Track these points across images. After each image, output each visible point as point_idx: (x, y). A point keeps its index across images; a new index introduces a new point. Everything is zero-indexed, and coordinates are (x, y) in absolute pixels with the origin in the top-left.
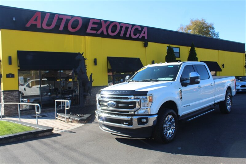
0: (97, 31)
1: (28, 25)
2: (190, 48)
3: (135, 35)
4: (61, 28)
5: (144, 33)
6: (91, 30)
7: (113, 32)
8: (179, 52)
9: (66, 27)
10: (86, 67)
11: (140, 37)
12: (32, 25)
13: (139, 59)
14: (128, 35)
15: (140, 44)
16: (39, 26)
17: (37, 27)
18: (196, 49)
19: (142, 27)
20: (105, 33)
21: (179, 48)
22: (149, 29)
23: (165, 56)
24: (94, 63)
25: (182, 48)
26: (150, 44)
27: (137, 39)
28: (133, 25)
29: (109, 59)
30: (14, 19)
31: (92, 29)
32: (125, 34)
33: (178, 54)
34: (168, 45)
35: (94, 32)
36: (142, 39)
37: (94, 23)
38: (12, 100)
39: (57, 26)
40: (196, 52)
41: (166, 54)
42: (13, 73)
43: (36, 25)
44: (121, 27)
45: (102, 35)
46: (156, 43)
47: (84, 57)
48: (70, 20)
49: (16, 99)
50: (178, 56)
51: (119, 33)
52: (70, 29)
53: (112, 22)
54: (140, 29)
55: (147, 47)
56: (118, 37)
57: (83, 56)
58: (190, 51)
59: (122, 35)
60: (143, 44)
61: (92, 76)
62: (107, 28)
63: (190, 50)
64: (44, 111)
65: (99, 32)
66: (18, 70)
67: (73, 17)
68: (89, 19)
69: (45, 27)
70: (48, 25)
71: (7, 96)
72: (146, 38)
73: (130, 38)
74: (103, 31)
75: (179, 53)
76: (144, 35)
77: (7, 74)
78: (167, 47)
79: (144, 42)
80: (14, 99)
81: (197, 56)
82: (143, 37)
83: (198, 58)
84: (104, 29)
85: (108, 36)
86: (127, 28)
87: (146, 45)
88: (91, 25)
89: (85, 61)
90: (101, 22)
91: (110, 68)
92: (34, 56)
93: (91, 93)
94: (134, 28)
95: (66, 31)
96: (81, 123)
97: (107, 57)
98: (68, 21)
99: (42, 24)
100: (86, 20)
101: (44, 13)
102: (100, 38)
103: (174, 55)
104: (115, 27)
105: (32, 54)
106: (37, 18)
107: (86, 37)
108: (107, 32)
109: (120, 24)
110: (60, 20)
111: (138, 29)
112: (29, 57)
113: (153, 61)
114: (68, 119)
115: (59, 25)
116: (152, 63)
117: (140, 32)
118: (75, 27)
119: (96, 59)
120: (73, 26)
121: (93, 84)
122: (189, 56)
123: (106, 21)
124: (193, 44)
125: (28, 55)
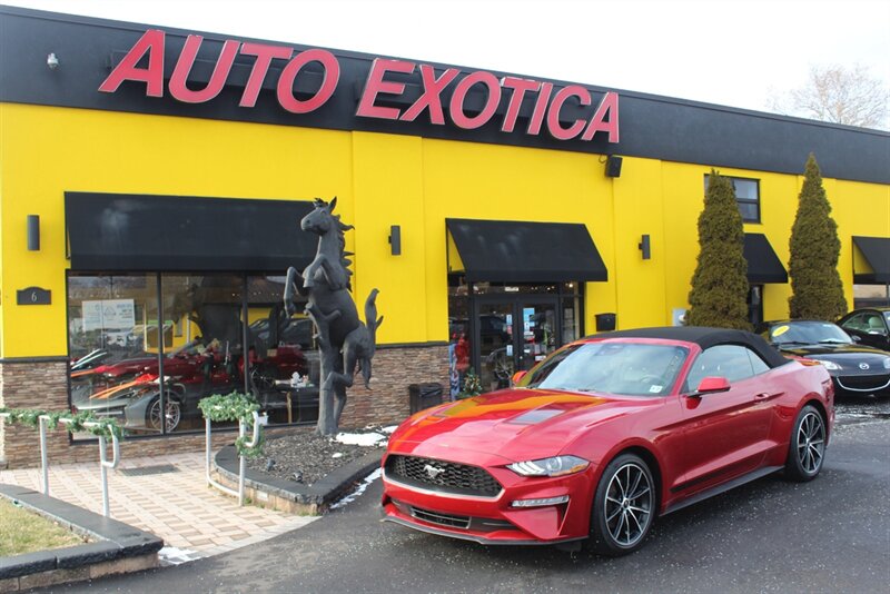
0: (404, 107)
1: (111, 85)
2: (799, 181)
3: (565, 125)
4: (249, 99)
5: (606, 119)
6: (377, 104)
7: (470, 114)
8: (755, 197)
9: (268, 94)
10: (349, 263)
11: (588, 136)
12: (126, 83)
13: (582, 228)
14: (534, 128)
15: (593, 163)
16: (156, 90)
17: (148, 94)
18: (827, 184)
19: (598, 92)
20: (437, 118)
21: (758, 181)
22: (626, 96)
23: (698, 215)
24: (389, 246)
25: (768, 180)
26: (628, 163)
27: (576, 145)
28: (558, 85)
29: (453, 226)
30: (52, 60)
31: (383, 100)
32: (523, 121)
33: (752, 207)
34: (708, 170)
35: (391, 114)
36: (599, 144)
37: (390, 76)
38: (39, 397)
39: (233, 91)
40: (829, 196)
41: (702, 207)
42: (46, 288)
43: (143, 85)
44: (507, 93)
45: (423, 127)
46: (656, 163)
47: (339, 216)
48: (286, 61)
49: (58, 392)
50: (754, 217)
51: (498, 118)
52: (286, 101)
53: (465, 72)
54: (587, 100)
55: (618, 176)
56: (491, 134)
57: (335, 213)
58: (801, 196)
59: (508, 125)
60: (603, 165)
61: (376, 303)
62: (446, 96)
63: (800, 191)
64: (173, 447)
65: (411, 115)
66: (67, 271)
67: (298, 49)
68: (367, 59)
69: (180, 93)
70: (195, 85)
71: (17, 380)
72: (614, 137)
73: (545, 141)
74: (427, 110)
75: (757, 203)
76: (604, 127)
77: (22, 288)
78: (706, 175)
79: (604, 158)
80: (50, 395)
81: (830, 215)
82: (601, 137)
83: (837, 223)
84: (430, 100)
85: (450, 132)
86: (531, 98)
87: (613, 171)
88: (374, 86)
89: (347, 235)
90: (417, 71)
91: (457, 266)
92: (132, 214)
93: (373, 373)
94: (562, 96)
95: (269, 111)
96: (304, 514)
97: (447, 220)
98: (278, 65)
99: (166, 82)
100: (356, 64)
101: (176, 37)
102: (417, 140)
103: (735, 210)
104: (479, 91)
105: (124, 205)
106: (146, 58)
107: (354, 132)
108: (446, 111)
109: (500, 79)
110: (244, 63)
111: (578, 102)
112: (114, 220)
113: (643, 236)
114: (252, 491)
115: (241, 84)
116: (640, 247)
117: (587, 113)
118: (308, 91)
119: (398, 227)
120: (300, 90)
121: (383, 336)
122: (797, 217)
123: (439, 68)
124: (814, 163)
125: (107, 211)
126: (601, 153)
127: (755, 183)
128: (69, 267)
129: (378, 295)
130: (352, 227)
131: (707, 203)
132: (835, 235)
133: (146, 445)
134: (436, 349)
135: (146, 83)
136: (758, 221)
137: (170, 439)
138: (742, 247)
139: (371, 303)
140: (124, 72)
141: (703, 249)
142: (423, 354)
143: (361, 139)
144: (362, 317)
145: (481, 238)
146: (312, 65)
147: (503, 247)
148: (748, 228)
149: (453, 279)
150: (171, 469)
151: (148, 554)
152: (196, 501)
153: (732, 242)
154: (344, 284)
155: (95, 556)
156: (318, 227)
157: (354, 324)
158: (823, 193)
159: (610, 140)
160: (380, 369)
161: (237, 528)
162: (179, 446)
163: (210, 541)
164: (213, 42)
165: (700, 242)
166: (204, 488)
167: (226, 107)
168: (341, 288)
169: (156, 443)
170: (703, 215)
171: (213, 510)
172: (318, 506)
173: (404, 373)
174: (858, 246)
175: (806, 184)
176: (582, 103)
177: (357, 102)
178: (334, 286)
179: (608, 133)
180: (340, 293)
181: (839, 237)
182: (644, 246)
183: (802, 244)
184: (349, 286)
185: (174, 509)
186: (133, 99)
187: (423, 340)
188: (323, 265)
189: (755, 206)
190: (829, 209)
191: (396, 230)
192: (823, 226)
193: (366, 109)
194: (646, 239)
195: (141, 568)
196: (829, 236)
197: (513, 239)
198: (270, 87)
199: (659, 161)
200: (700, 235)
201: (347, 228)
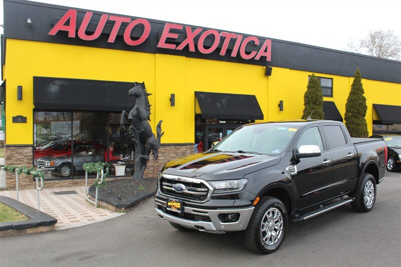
0: (178, 44)
1: (53, 32)
2: (352, 79)
3: (248, 53)
4: (112, 39)
5: (266, 51)
6: (166, 42)
7: (206, 47)
8: (331, 86)
9: (120, 38)
10: (150, 109)
11: (257, 58)
12: (60, 31)
13: (254, 97)
14: (234, 54)
15: (259, 70)
16: (72, 35)
17: (69, 36)
18: (364, 82)
19: (262, 39)
20: (192, 49)
21: (332, 79)
22: (274, 41)
23: (304, 93)
24: (170, 102)
25: (337, 79)
26: (275, 70)
27: (252, 62)
28: (245, 36)
29: (198, 94)
30: (29, 21)
31: (169, 41)
32: (229, 51)
33: (329, 90)
34: (311, 74)
35: (172, 47)
36: (262, 62)
37: (172, 31)
38: (21, 161)
39: (105, 36)
40: (364, 87)
41: (306, 89)
42: (24, 116)
43: (67, 32)
44: (223, 39)
45: (186, 53)
46: (287, 70)
48: (128, 24)
49: (29, 159)
50: (330, 94)
51: (218, 49)
52: (128, 40)
53: (205, 29)
54: (257, 43)
55: (270, 75)
56: (215, 56)
58: (352, 86)
59: (223, 53)
60: (264, 71)
61: (161, 126)
62: (196, 40)
63: (352, 84)
64: (76, 183)
65: (181, 47)
67: (133, 19)
68: (162, 23)
69: (83, 36)
70: (89, 33)
71: (12, 154)
72: (269, 59)
73: (239, 60)
74: (188, 45)
75: (332, 88)
76: (264, 54)
77: (15, 116)
78: (309, 76)
79: (265, 67)
80: (25, 160)
81: (364, 95)
82: (263, 58)
83: (367, 98)
84: (189, 41)
85: (197, 55)
86: (233, 41)
87: (268, 73)
88: (165, 34)
89: (149, 98)
90: (184, 29)
91: (199, 112)
92: (61, 86)
93: (159, 155)
94: (247, 41)
95: (120, 44)
96: (120, 212)
97: (195, 92)
98: (124, 25)
99: (77, 31)
100: (158, 25)
101: (81, 12)
102: (184, 58)
103: (320, 91)
104: (211, 38)
105: (58, 82)
106: (69, 20)
107: (157, 54)
108: (196, 46)
109: (220, 33)
110: (110, 24)
111: (253, 44)
112: (54, 89)
113: (280, 101)
114: (101, 202)
115: (109, 33)
116: (279, 106)
117: (257, 48)
118: (137, 36)
119: (174, 95)
120: (134, 36)
121: (164, 140)
122: (350, 95)
123: (194, 28)
124: (359, 72)
125: (51, 85)
126: (263, 65)
127: (331, 80)
128: (34, 108)
129: (163, 123)
130: (151, 94)
131: (309, 87)
132: (365, 104)
133: (65, 182)
134: (188, 146)
135: (68, 32)
136: (331, 96)
137: (75, 180)
138: (322, 107)
139: (159, 126)
140: (59, 27)
141: (306, 108)
142: (183, 148)
143: (159, 56)
144: (154, 131)
145: (209, 100)
146: (139, 26)
147: (219, 104)
148: (325, 99)
149: (197, 117)
150: (74, 192)
151: (51, 225)
152: (79, 205)
153: (318, 105)
154: (146, 118)
155: (29, 225)
156: (136, 94)
157: (150, 134)
158: (361, 85)
159: (267, 60)
160: (164, 154)
161: (91, 216)
162: (79, 183)
163: (79, 221)
164: (97, 15)
165: (305, 104)
166: (84, 201)
167: (102, 42)
168: (145, 120)
169: (69, 182)
170: (306, 93)
171: (84, 209)
172: (125, 209)
173: (175, 156)
174: (375, 108)
175: (354, 81)
176: (255, 44)
177: (158, 41)
178: (141, 119)
179: (266, 57)
180: (144, 121)
181: (367, 104)
182: (281, 106)
183: (351, 107)
184: (149, 119)
185: (68, 208)
186: (62, 38)
187: (183, 142)
188: (137, 110)
189: (330, 90)
190: (363, 92)
191: (173, 96)
192: (360, 100)
193: (162, 44)
194: (281, 102)
195: (47, 230)
196: (362, 104)
197: (223, 101)
198: (120, 34)
199: (288, 70)
200: (305, 101)
201: (149, 95)
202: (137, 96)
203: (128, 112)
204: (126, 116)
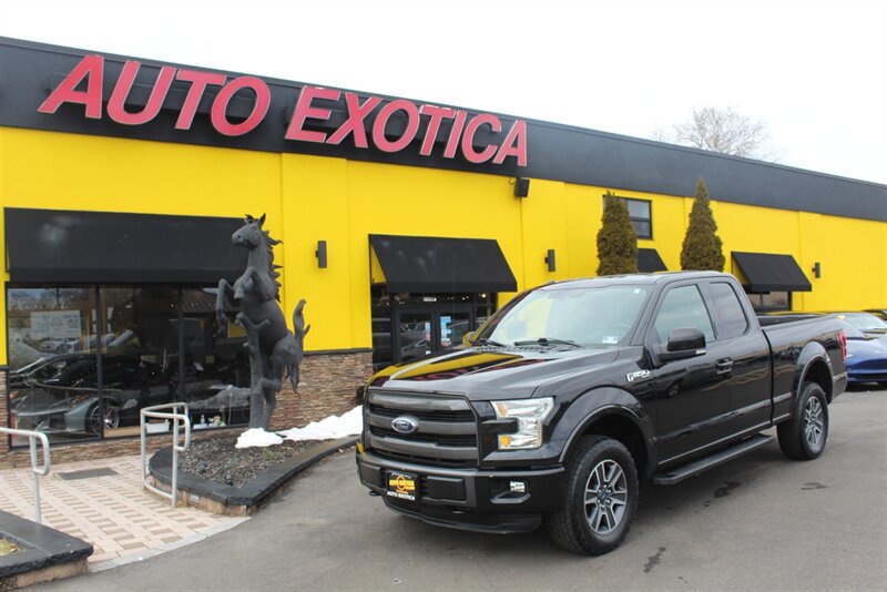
0: (330, 131)
1: (50, 106)
2: (689, 203)
3: (478, 149)
4: (185, 121)
5: (515, 145)
6: (305, 128)
7: (391, 138)
8: (647, 217)
9: (202, 118)
10: (278, 275)
11: (499, 160)
12: (66, 106)
13: (493, 243)
14: (450, 152)
15: (503, 185)
16: (93, 113)
17: (87, 115)
18: (713, 205)
19: (507, 120)
20: (361, 142)
21: (650, 202)
22: (533, 125)
23: (597, 233)
24: (316, 260)
25: (658, 201)
26: (535, 185)
27: (487, 168)
28: (472, 113)
29: (374, 240)
31: (310, 125)
32: (440, 146)
33: (645, 225)
34: (604, 191)
35: (319, 137)
36: (508, 168)
37: (317, 103)
39: (169, 114)
40: (716, 216)
41: (600, 225)
43: (82, 107)
44: (425, 120)
45: (347, 150)
46: (561, 185)
47: (268, 232)
48: (220, 87)
50: (647, 234)
51: (417, 142)
52: (220, 124)
53: (387, 100)
54: (498, 128)
55: (526, 195)
56: (410, 157)
57: (264, 228)
58: (691, 215)
59: (426, 149)
60: (513, 187)
61: (303, 312)
62: (369, 122)
63: (690, 211)
64: (111, 451)
65: (337, 138)
66: (6, 283)
67: (231, 76)
68: (295, 87)
69: (118, 115)
70: (133, 108)
72: (523, 162)
73: (460, 164)
74: (351, 135)
75: (649, 221)
76: (512, 152)
78: (604, 196)
79: (513, 180)
81: (717, 234)
82: (510, 160)
83: (722, 240)
84: (353, 125)
85: (373, 155)
86: (447, 125)
87: (521, 191)
88: (302, 112)
89: (276, 249)
90: (343, 98)
91: (380, 278)
92: (71, 230)
93: (301, 377)
94: (475, 124)
95: (203, 133)
96: (236, 515)
97: (371, 236)
98: (212, 91)
99: (105, 104)
100: (286, 91)
101: (115, 63)
102: (343, 162)
103: (629, 227)
104: (400, 118)
105: (63, 221)
106: (86, 80)
107: (284, 155)
108: (369, 136)
109: (418, 107)
110: (180, 89)
111: (489, 129)
112: (53, 235)
113: (549, 251)
114: (184, 494)
115: (176, 108)
116: (547, 260)
117: (497, 139)
118: (242, 116)
119: (325, 242)
120: (234, 114)
121: (309, 344)
122: (688, 234)
123: (363, 97)
124: (704, 186)
125: (47, 227)
126: (510, 175)
127: (647, 204)
129: (305, 306)
130: (280, 242)
131: (606, 220)
132: (721, 251)
133: (84, 449)
134: (359, 356)
135: (85, 105)
136: (650, 237)
137: (109, 443)
138: (636, 260)
139: (298, 313)
140: (64, 94)
141: (602, 263)
142: (348, 360)
143: (290, 160)
144: (290, 326)
145: (400, 253)
146: (245, 92)
147: (421, 261)
148: (642, 244)
149: (376, 290)
150: (109, 472)
151: (78, 560)
152: (131, 504)
153: (628, 257)
154: (273, 295)
155: (23, 565)
156: (248, 241)
157: (284, 332)
158: (710, 213)
159: (519, 164)
160: (308, 374)
161: (169, 530)
162: (117, 449)
163: (142, 545)
164: (150, 68)
165: (599, 256)
166: (139, 491)
167: (162, 129)
168: (270, 299)
169: (94, 447)
170: (601, 233)
171: (147, 512)
172: (248, 507)
173: (330, 377)
174: (736, 261)
175: (695, 205)
176: (493, 130)
177: (286, 126)
178: (262, 297)
179: (516, 157)
180: (270, 303)
181: (723, 253)
182: (550, 260)
183: (692, 259)
184: (278, 297)
185: (107, 512)
186: (72, 120)
187: (348, 346)
188: (253, 278)
189: (647, 224)
190: (715, 228)
191: (322, 246)
192: (711, 244)
193: (295, 132)
194: (551, 254)
195: (70, 574)
196: (715, 252)
197: (431, 253)
198: (203, 111)
199: (563, 184)
200: (599, 250)
201: (275, 243)
202: (250, 245)
203: (232, 284)
204: (229, 293)
